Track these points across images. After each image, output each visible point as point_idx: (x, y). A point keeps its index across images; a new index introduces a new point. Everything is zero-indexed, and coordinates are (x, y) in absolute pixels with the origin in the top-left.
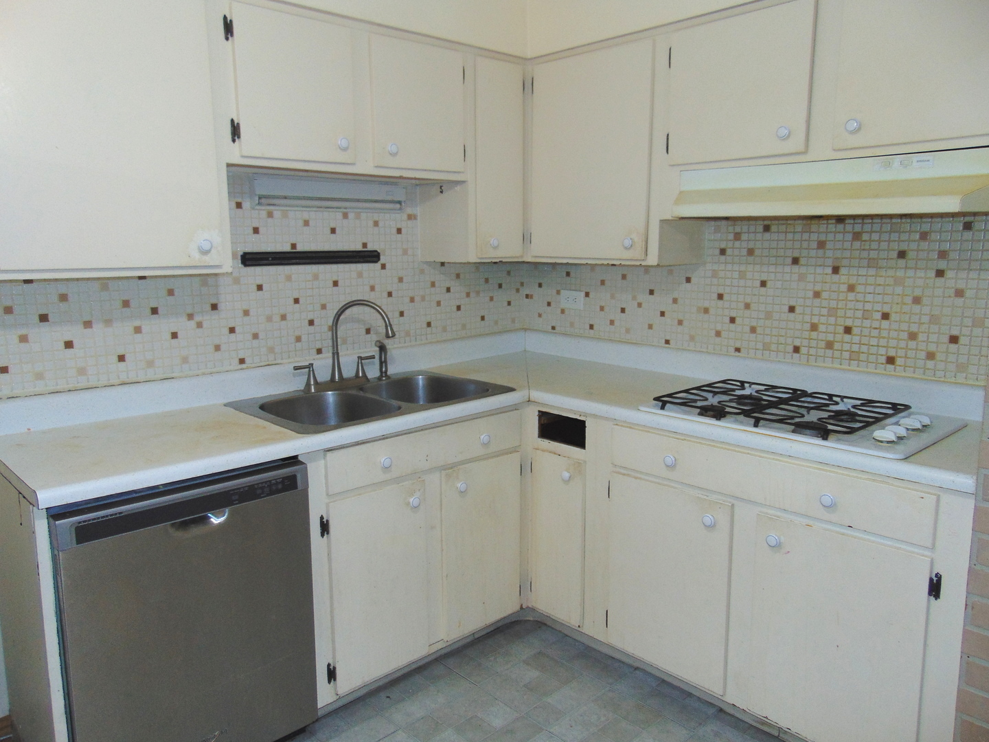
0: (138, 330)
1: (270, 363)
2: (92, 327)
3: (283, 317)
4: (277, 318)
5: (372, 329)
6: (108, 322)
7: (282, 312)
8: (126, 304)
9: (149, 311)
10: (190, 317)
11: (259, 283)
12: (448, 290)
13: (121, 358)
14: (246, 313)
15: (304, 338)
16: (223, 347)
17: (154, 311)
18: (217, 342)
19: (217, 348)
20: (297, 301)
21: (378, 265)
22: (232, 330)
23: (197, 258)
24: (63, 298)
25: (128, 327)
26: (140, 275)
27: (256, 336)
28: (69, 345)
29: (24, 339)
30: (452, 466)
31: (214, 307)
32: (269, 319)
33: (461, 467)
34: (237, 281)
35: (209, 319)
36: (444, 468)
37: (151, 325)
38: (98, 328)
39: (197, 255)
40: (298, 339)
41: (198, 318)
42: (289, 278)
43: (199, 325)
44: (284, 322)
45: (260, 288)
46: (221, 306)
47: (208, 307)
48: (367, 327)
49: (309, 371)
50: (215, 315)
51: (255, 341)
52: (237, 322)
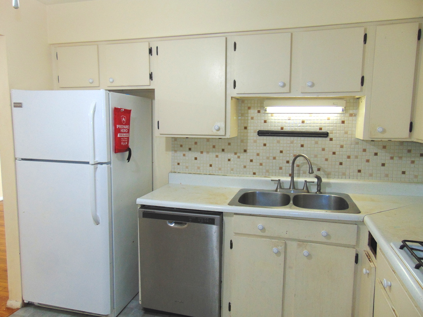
0: (217, 156)
1: (266, 176)
2: (203, 154)
3: (274, 158)
4: (271, 158)
5: (321, 169)
6: (208, 152)
7: (274, 156)
8: (214, 147)
9: (221, 150)
10: (236, 154)
11: (265, 143)
12: (376, 154)
13: (211, 166)
14: (258, 155)
15: (283, 168)
16: (247, 167)
17: (223, 150)
18: (245, 165)
19: (245, 167)
20: (281, 152)
21: (328, 139)
22: (251, 161)
23: (215, 132)
24: (196, 143)
25: (214, 155)
26: (220, 138)
27: (261, 164)
28: (196, 159)
29: (184, 155)
30: (303, 241)
31: (245, 151)
32: (268, 158)
33: (309, 243)
34: (255, 141)
35: (243, 156)
36: (300, 241)
37: (221, 155)
38: (205, 154)
39: (215, 131)
40: (281, 168)
41: (238, 154)
42: (278, 142)
43: (239, 157)
44: (274, 160)
45: (265, 145)
46: (248, 151)
47: (243, 151)
48: (319, 167)
49: (278, 183)
50: (245, 154)
51: (261, 167)
52: (254, 158)
